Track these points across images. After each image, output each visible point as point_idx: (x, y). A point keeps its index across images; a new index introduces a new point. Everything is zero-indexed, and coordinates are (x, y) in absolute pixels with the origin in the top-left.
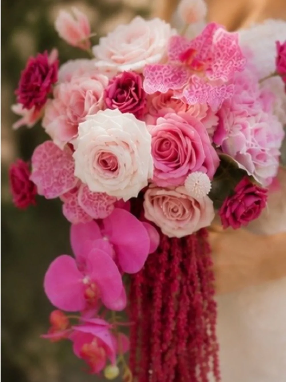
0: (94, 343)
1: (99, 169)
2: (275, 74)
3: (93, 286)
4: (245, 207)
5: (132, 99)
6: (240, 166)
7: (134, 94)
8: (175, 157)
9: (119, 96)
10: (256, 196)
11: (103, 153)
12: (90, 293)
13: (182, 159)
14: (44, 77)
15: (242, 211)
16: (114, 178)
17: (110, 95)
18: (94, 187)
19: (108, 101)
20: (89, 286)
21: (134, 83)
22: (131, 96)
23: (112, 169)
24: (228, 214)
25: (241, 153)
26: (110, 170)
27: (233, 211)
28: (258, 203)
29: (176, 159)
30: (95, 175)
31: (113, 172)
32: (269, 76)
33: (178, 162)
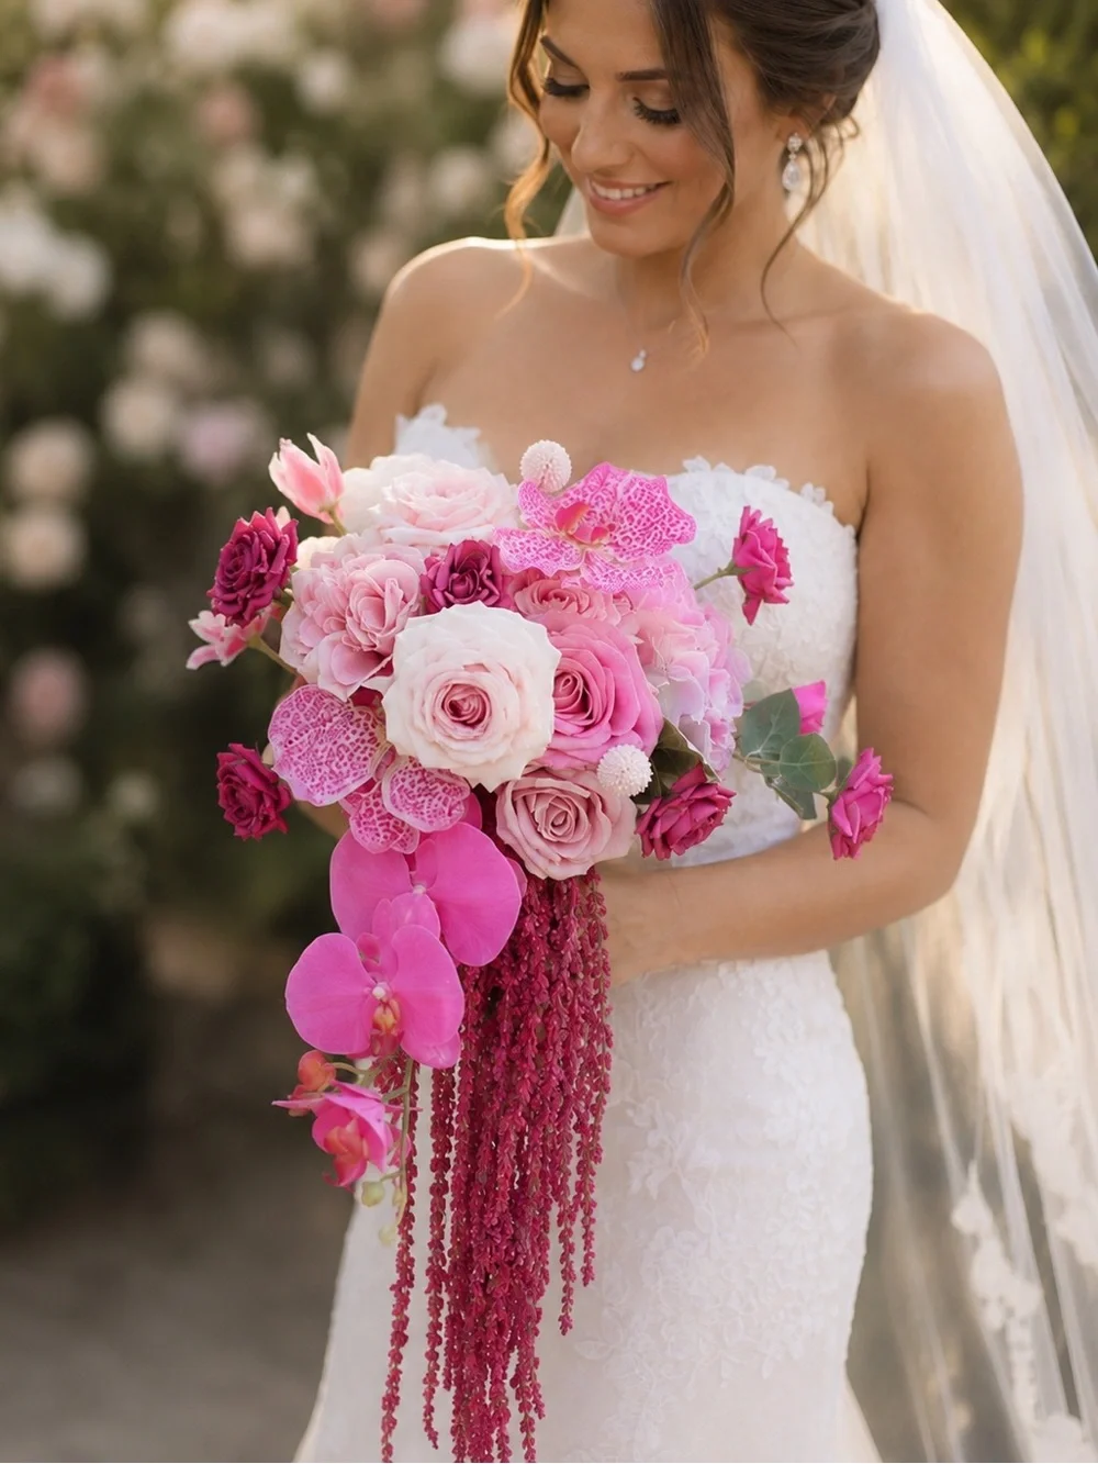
0: (351, 1128)
1: (445, 718)
2: (730, 571)
3: (394, 1004)
4: (691, 821)
5: (488, 590)
6: (691, 747)
7: (488, 583)
8: (584, 707)
9: (459, 588)
10: (715, 803)
11: (455, 686)
12: (387, 1019)
13: (598, 712)
14: (272, 555)
15: (684, 828)
17: (441, 584)
18: (429, 760)
19: (438, 595)
20: (386, 1005)
21: (485, 562)
22: (484, 586)
23: (470, 723)
24: (658, 833)
26: (465, 723)
27: (666, 828)
28: (714, 816)
29: (586, 711)
30: (435, 734)
31: (473, 726)
32: (721, 574)
33: (590, 717)
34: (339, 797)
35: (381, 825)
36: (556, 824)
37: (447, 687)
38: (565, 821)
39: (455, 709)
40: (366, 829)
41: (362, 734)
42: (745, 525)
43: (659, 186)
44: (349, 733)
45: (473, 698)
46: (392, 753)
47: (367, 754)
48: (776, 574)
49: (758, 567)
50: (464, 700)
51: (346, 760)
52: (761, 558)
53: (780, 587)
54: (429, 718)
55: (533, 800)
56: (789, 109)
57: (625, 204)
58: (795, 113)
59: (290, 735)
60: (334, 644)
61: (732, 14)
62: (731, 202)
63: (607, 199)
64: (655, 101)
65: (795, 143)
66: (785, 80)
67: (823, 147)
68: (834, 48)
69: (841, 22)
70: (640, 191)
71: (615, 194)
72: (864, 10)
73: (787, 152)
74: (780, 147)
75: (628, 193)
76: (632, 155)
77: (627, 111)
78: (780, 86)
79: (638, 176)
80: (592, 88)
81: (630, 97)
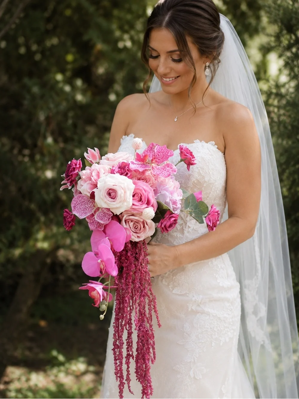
1: (108, 197)
11: (110, 189)
16: (114, 201)
25: (167, 201)
26: (112, 198)
30: (105, 200)
31: (114, 199)
34: (86, 217)
35: (96, 224)
36: (136, 228)
37: (108, 189)
38: (138, 227)
39: (109, 194)
40: (92, 226)
41: (91, 205)
42: (181, 149)
43: (178, 77)
44: (88, 204)
45: (113, 192)
46: (98, 208)
47: (92, 209)
48: (192, 158)
49: (187, 158)
50: (112, 193)
51: (87, 210)
52: (187, 156)
53: (193, 161)
54: (104, 196)
55: (130, 222)
56: (206, 56)
57: (170, 82)
58: (207, 57)
59: (75, 205)
60: (88, 184)
61: (191, 35)
62: (196, 78)
63: (166, 81)
64: (176, 57)
65: (208, 64)
66: (204, 49)
67: (214, 65)
68: (215, 41)
69: (215, 35)
70: (174, 78)
71: (168, 80)
72: (220, 32)
73: (206, 67)
74: (204, 65)
75: (171, 79)
76: (171, 71)
77: (170, 60)
78: (203, 51)
79: (173, 75)
80: (161, 56)
81: (170, 57)
